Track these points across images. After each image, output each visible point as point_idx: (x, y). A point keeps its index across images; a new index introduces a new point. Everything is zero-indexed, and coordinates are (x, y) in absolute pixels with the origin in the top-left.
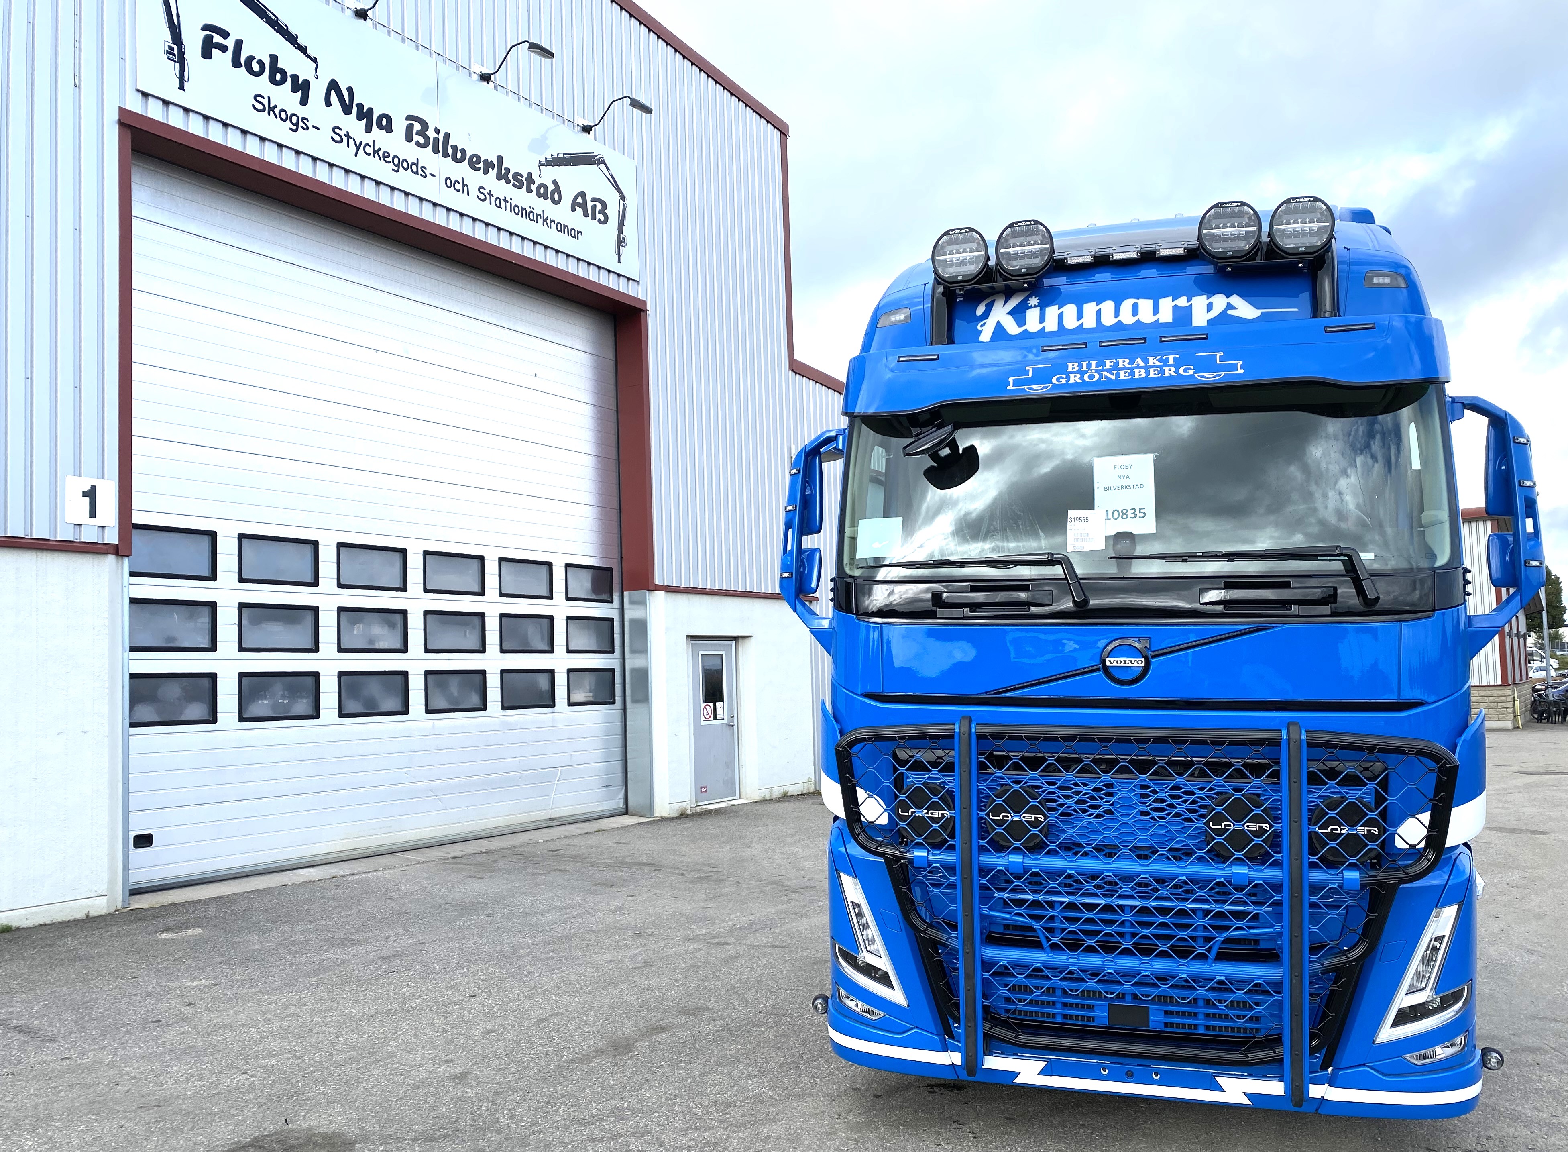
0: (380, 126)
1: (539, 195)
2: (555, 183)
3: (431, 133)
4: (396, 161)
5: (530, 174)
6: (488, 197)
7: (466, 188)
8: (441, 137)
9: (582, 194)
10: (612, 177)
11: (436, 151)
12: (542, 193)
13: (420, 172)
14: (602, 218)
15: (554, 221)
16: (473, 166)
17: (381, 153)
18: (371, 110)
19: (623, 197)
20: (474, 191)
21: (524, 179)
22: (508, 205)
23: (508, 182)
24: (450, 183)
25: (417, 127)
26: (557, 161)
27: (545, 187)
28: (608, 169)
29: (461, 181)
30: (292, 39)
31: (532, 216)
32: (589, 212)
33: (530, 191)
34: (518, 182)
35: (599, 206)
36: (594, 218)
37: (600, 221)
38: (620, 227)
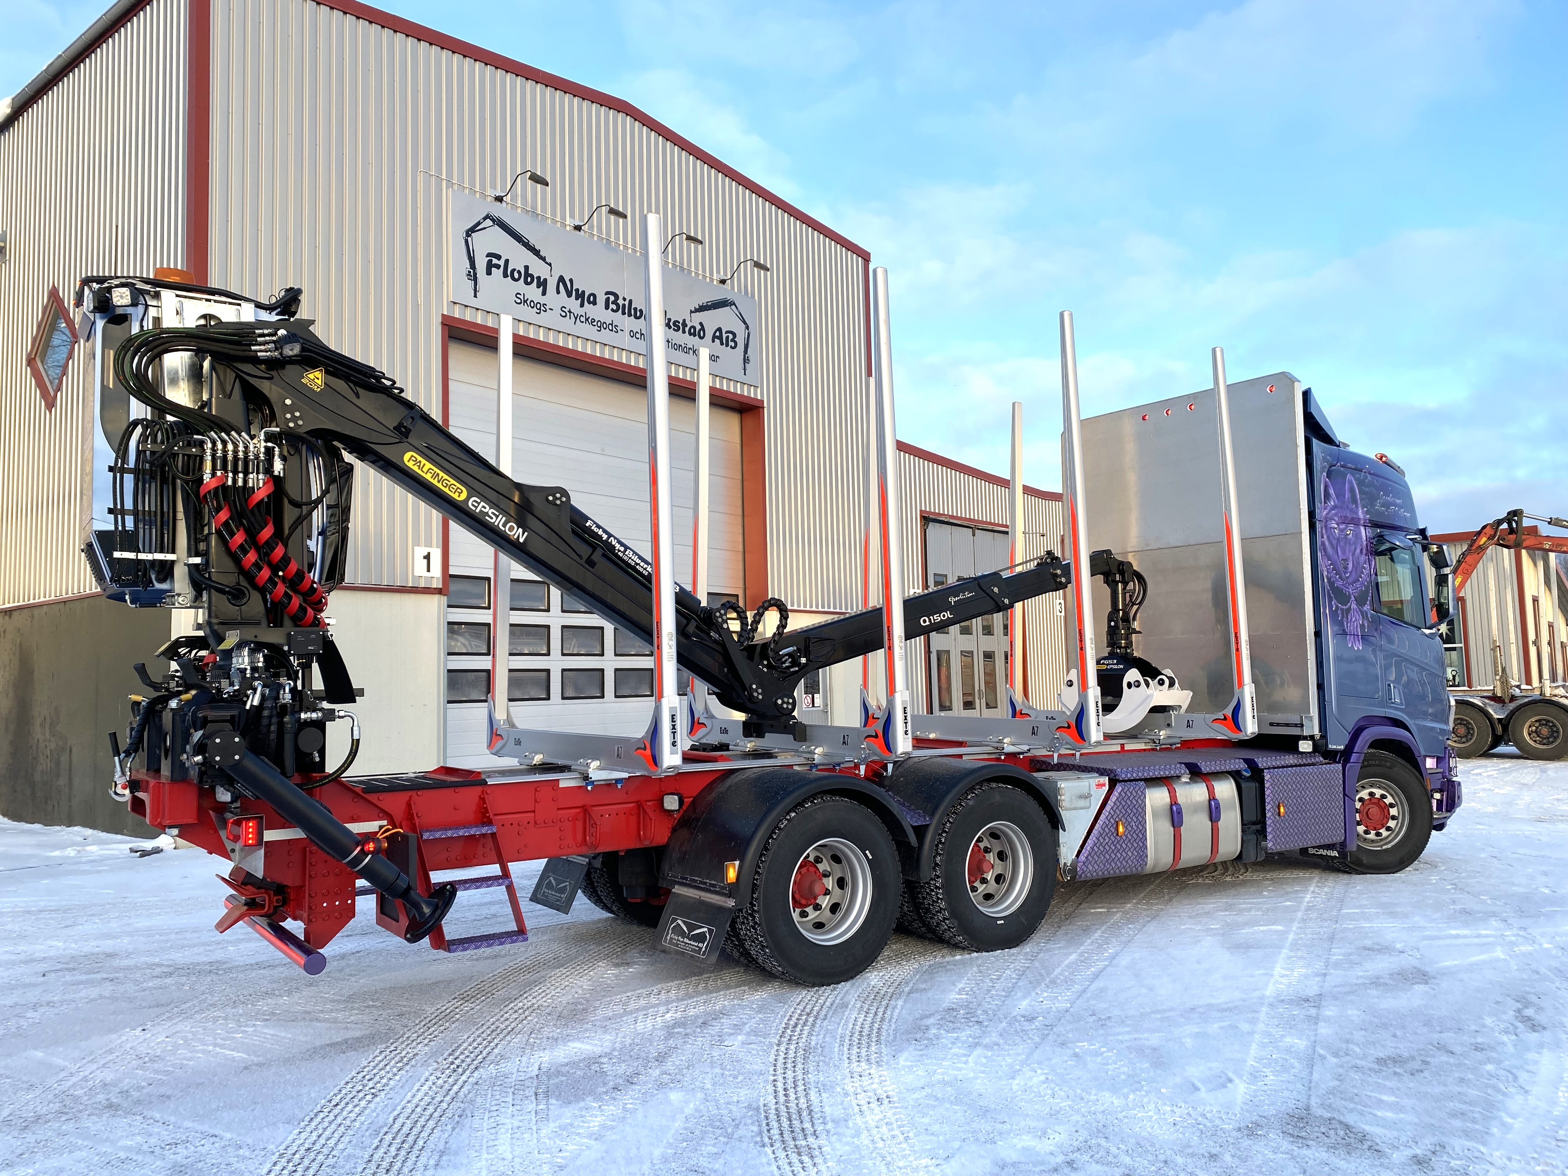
0: (589, 302)
1: (690, 334)
2: (701, 324)
3: (620, 302)
4: (599, 324)
5: (684, 320)
7: (643, 336)
8: (627, 303)
9: (720, 329)
10: (739, 313)
11: (624, 313)
12: (693, 332)
13: (614, 329)
14: (733, 344)
17: (589, 320)
18: (583, 292)
19: (747, 328)
21: (680, 325)
23: (670, 328)
24: (633, 334)
25: (612, 298)
26: (702, 309)
27: (694, 328)
28: (737, 308)
29: (639, 332)
31: (685, 349)
33: (684, 332)
34: (677, 327)
35: (731, 336)
36: (727, 345)
37: (732, 347)
38: (746, 349)
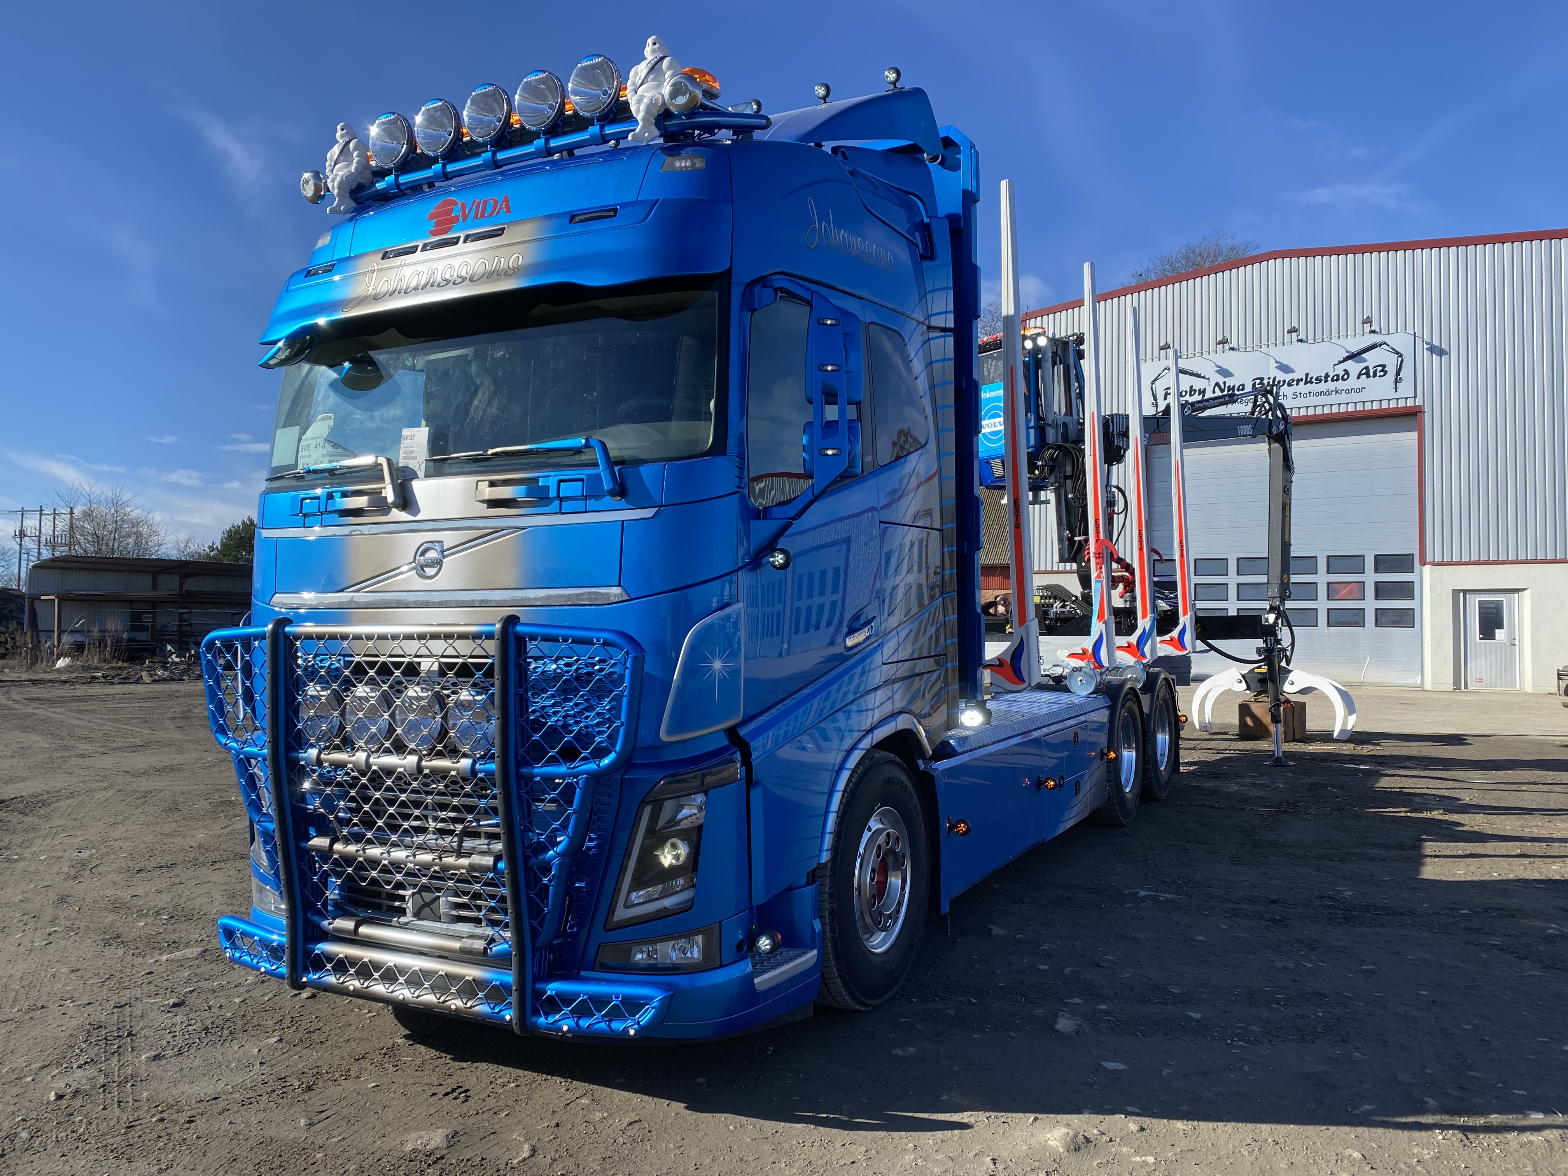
1: (1333, 380)
2: (1345, 370)
3: (1266, 381)
5: (1327, 373)
6: (1299, 395)
8: (1271, 380)
9: (1367, 368)
10: (1390, 348)
12: (1336, 378)
14: (1382, 373)
15: (1344, 390)
16: (1289, 385)
18: (1234, 386)
19: (1401, 356)
20: (1290, 396)
21: (1323, 378)
22: (1313, 394)
23: (1311, 382)
25: (1258, 381)
26: (1346, 360)
27: (1338, 375)
28: (1388, 345)
30: (1198, 376)
31: (1328, 393)
32: (1371, 374)
33: (1326, 381)
34: (1319, 380)
35: (1380, 368)
36: (1375, 375)
37: (1380, 376)
38: (1398, 373)
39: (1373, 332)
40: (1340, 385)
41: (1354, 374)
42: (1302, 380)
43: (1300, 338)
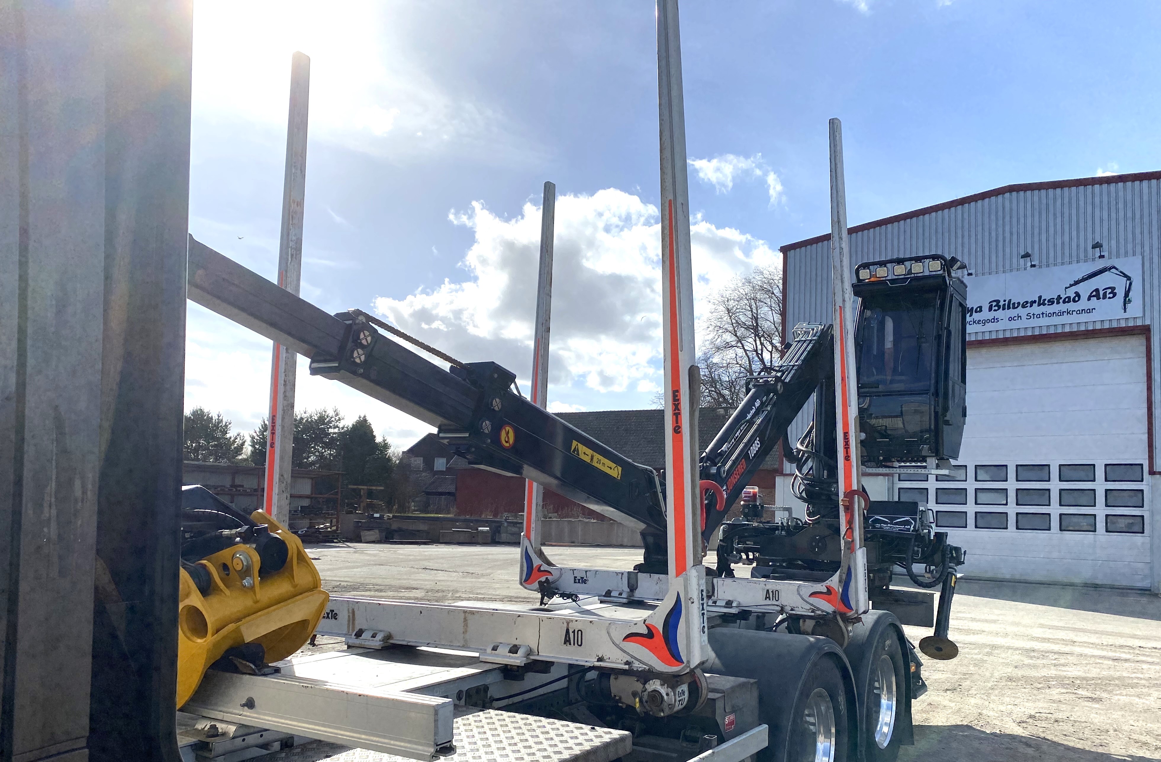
0: (976, 312)
1: (1064, 302)
2: (1076, 293)
3: (1001, 303)
4: (984, 322)
5: (1059, 296)
6: (1032, 316)
7: (1019, 318)
8: (1007, 302)
9: (1097, 290)
10: (1121, 272)
11: (1004, 309)
12: (1067, 301)
13: (996, 321)
14: (1111, 295)
15: (1075, 311)
16: (1024, 306)
17: (977, 322)
18: (972, 308)
19: (1129, 278)
20: (1024, 317)
21: (1055, 300)
22: (1044, 315)
23: (1044, 304)
24: (1011, 319)
25: (994, 304)
26: (1077, 283)
27: (1069, 297)
28: (1117, 269)
29: (1017, 316)
31: (1060, 314)
33: (1058, 303)
34: (1051, 302)
35: (1110, 290)
37: (1110, 298)
38: (1127, 294)
39: (1102, 257)
40: (1071, 306)
41: (1084, 296)
42: (1035, 302)
43: (1033, 263)
